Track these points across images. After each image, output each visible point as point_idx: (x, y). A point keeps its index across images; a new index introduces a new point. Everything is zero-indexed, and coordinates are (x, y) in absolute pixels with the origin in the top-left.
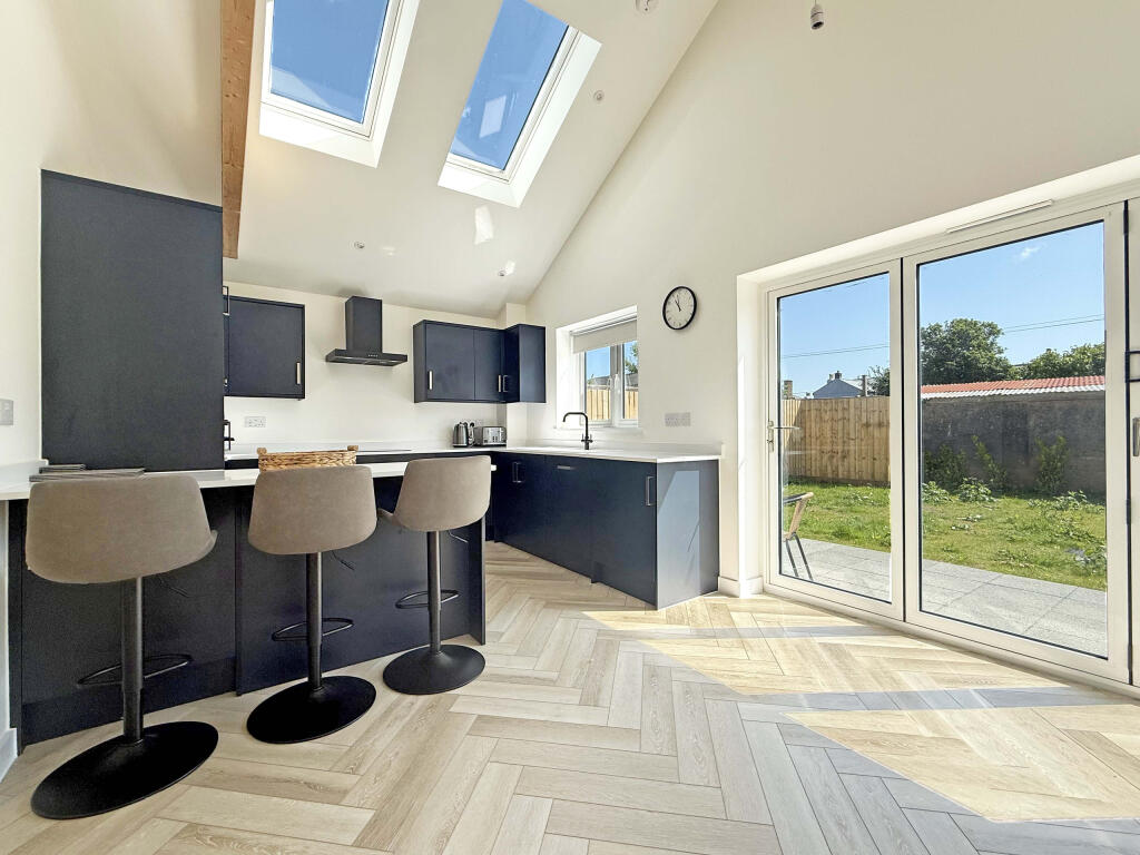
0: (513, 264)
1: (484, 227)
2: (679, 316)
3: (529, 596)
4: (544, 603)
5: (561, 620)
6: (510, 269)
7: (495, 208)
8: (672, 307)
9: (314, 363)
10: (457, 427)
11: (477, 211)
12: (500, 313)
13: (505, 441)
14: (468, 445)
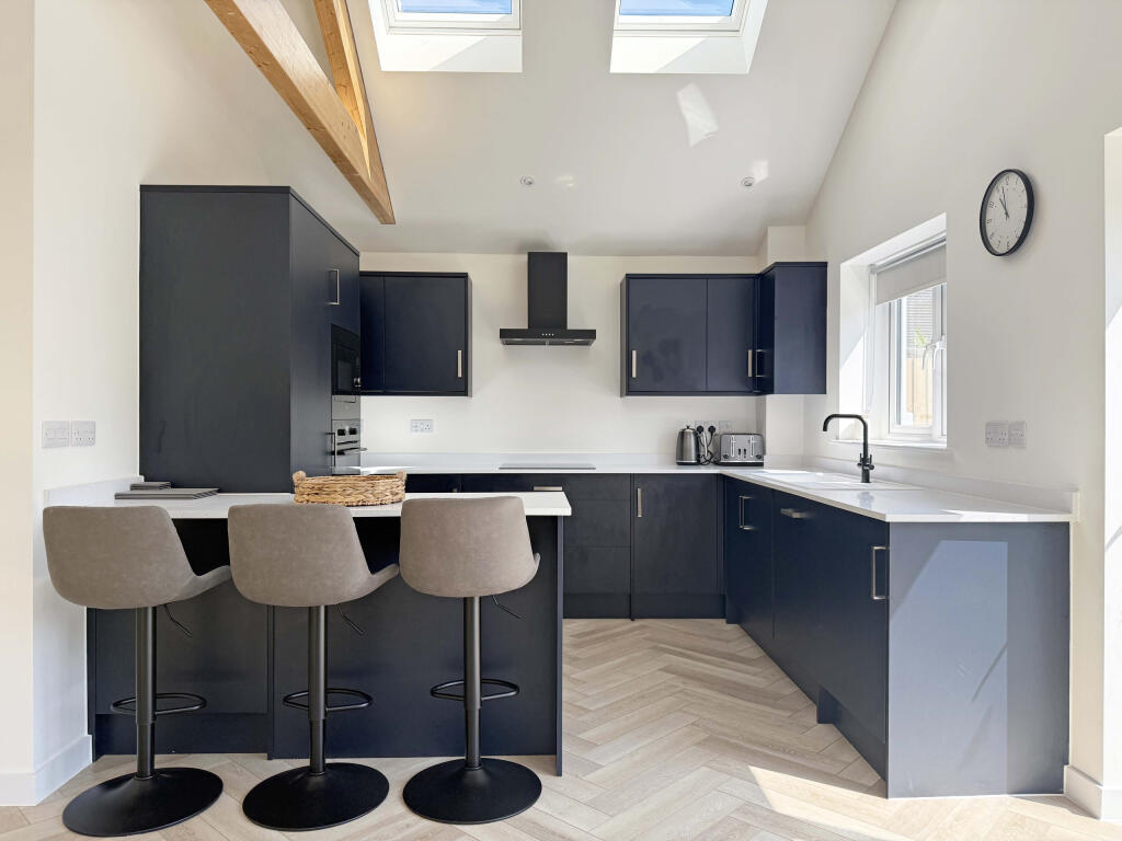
0: (764, 164)
1: (698, 118)
2: (1005, 229)
3: (693, 719)
4: (703, 736)
5: (705, 769)
6: (760, 173)
7: (708, 84)
8: (995, 212)
9: (484, 346)
10: (682, 434)
11: (680, 94)
12: (759, 245)
13: (759, 457)
14: (698, 463)
